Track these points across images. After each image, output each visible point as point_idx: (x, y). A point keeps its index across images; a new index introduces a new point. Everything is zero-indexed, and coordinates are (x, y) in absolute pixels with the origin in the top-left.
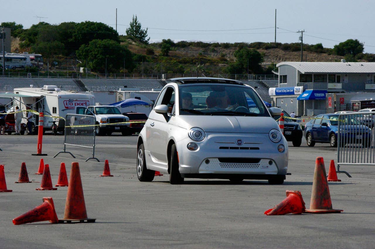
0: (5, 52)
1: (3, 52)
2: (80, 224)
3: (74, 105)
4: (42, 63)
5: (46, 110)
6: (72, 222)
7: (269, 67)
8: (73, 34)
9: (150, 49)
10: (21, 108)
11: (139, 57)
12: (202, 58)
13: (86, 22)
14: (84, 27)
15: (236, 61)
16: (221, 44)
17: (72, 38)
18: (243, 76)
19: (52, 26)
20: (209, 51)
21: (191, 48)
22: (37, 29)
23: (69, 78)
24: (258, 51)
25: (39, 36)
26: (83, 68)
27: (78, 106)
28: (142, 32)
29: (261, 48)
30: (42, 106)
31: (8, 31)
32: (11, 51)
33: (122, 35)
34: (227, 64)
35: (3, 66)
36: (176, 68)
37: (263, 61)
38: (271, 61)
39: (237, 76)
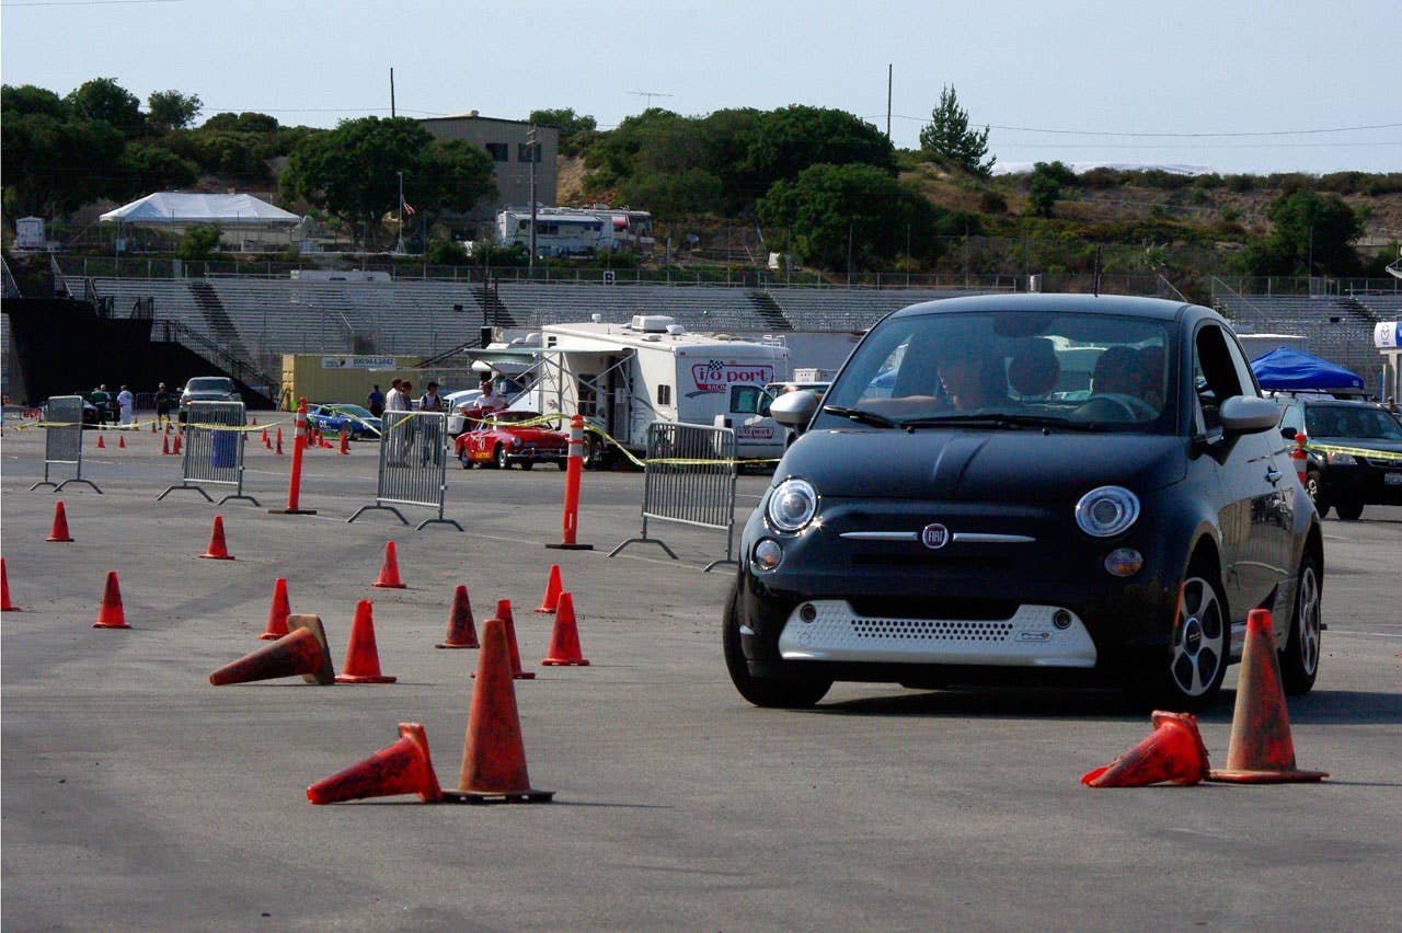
0: (539, 204)
1: (530, 203)
2: (505, 806)
3: (724, 380)
4: (651, 240)
5: (638, 392)
6: (485, 798)
8: (751, 148)
9: (993, 194)
11: (957, 219)
12: (1161, 222)
13: (792, 109)
14: (784, 126)
16: (1228, 178)
17: (745, 160)
18: (1293, 281)
20: (1188, 201)
21: (1130, 191)
22: (640, 131)
23: (731, 286)
24: (1347, 200)
25: (643, 153)
26: (778, 255)
27: (739, 383)
28: (972, 139)
29: (1357, 191)
30: (626, 380)
31: (549, 138)
32: (558, 201)
33: (907, 150)
34: (1243, 243)
35: (531, 249)
36: (1077, 256)
38: (1389, 232)
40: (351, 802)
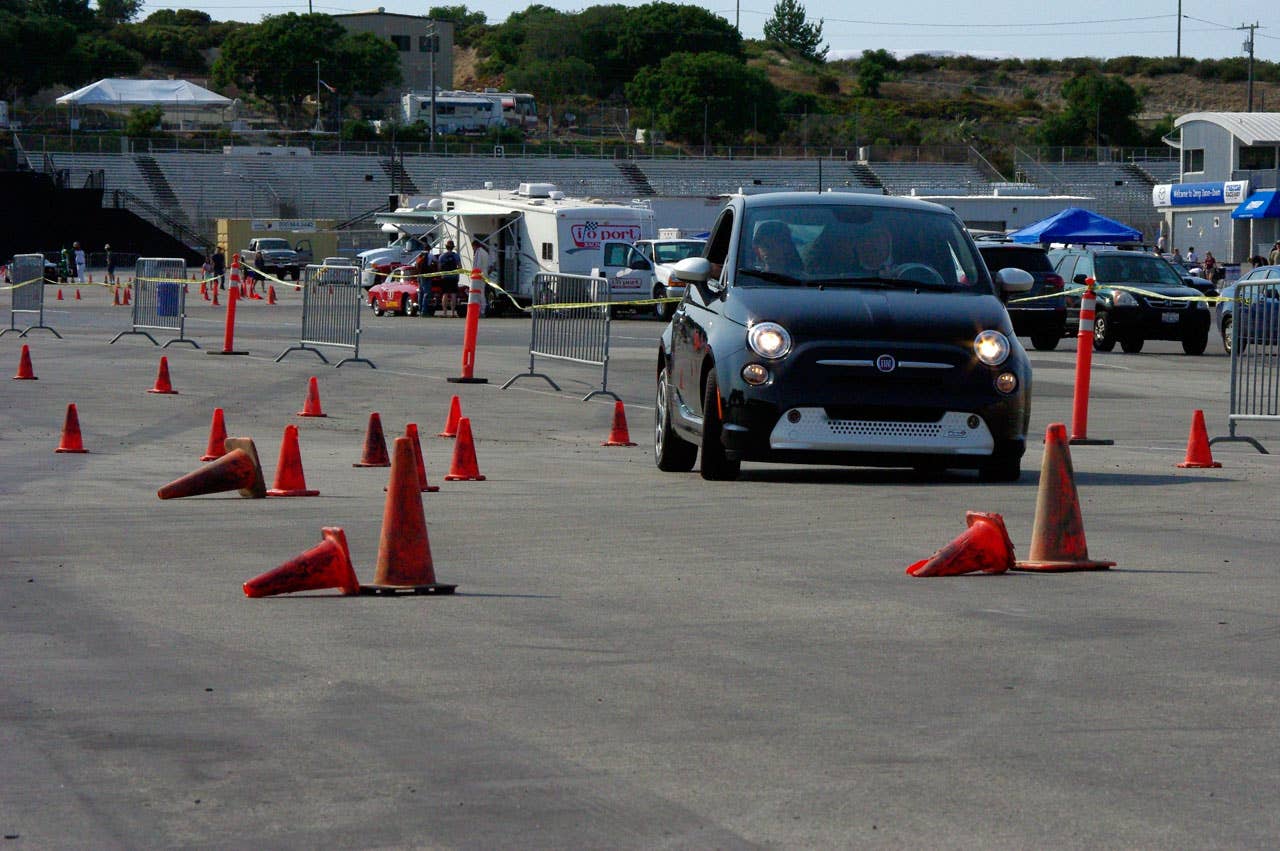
0: (438, 88)
1: (431, 88)
2: (413, 597)
3: (598, 238)
4: (535, 119)
5: (525, 249)
6: (397, 591)
8: (620, 38)
9: (828, 77)
10: (461, 245)
11: (797, 99)
12: (971, 100)
14: (648, 19)
15: (1066, 109)
17: (615, 49)
18: (1084, 150)
19: (563, 14)
21: (943, 74)
22: (524, 24)
23: (605, 158)
24: (1129, 80)
25: (527, 44)
26: (643, 131)
27: (611, 241)
28: (808, 30)
30: (515, 239)
31: (446, 32)
32: (454, 86)
33: (753, 40)
34: (1041, 118)
35: (431, 126)
36: (899, 130)
37: (1142, 110)
38: (1164, 108)
39: (1067, 151)
40: (282, 595)
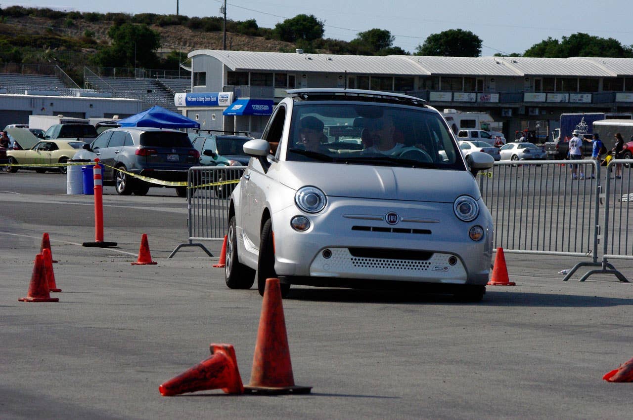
7: (169, 57)
12: (52, 38)
15: (113, 44)
20: (64, 26)
21: (32, 19)
24: (150, 28)
29: (153, 23)
36: (7, 53)
37: (159, 46)
38: (170, 46)
39: (116, 70)
